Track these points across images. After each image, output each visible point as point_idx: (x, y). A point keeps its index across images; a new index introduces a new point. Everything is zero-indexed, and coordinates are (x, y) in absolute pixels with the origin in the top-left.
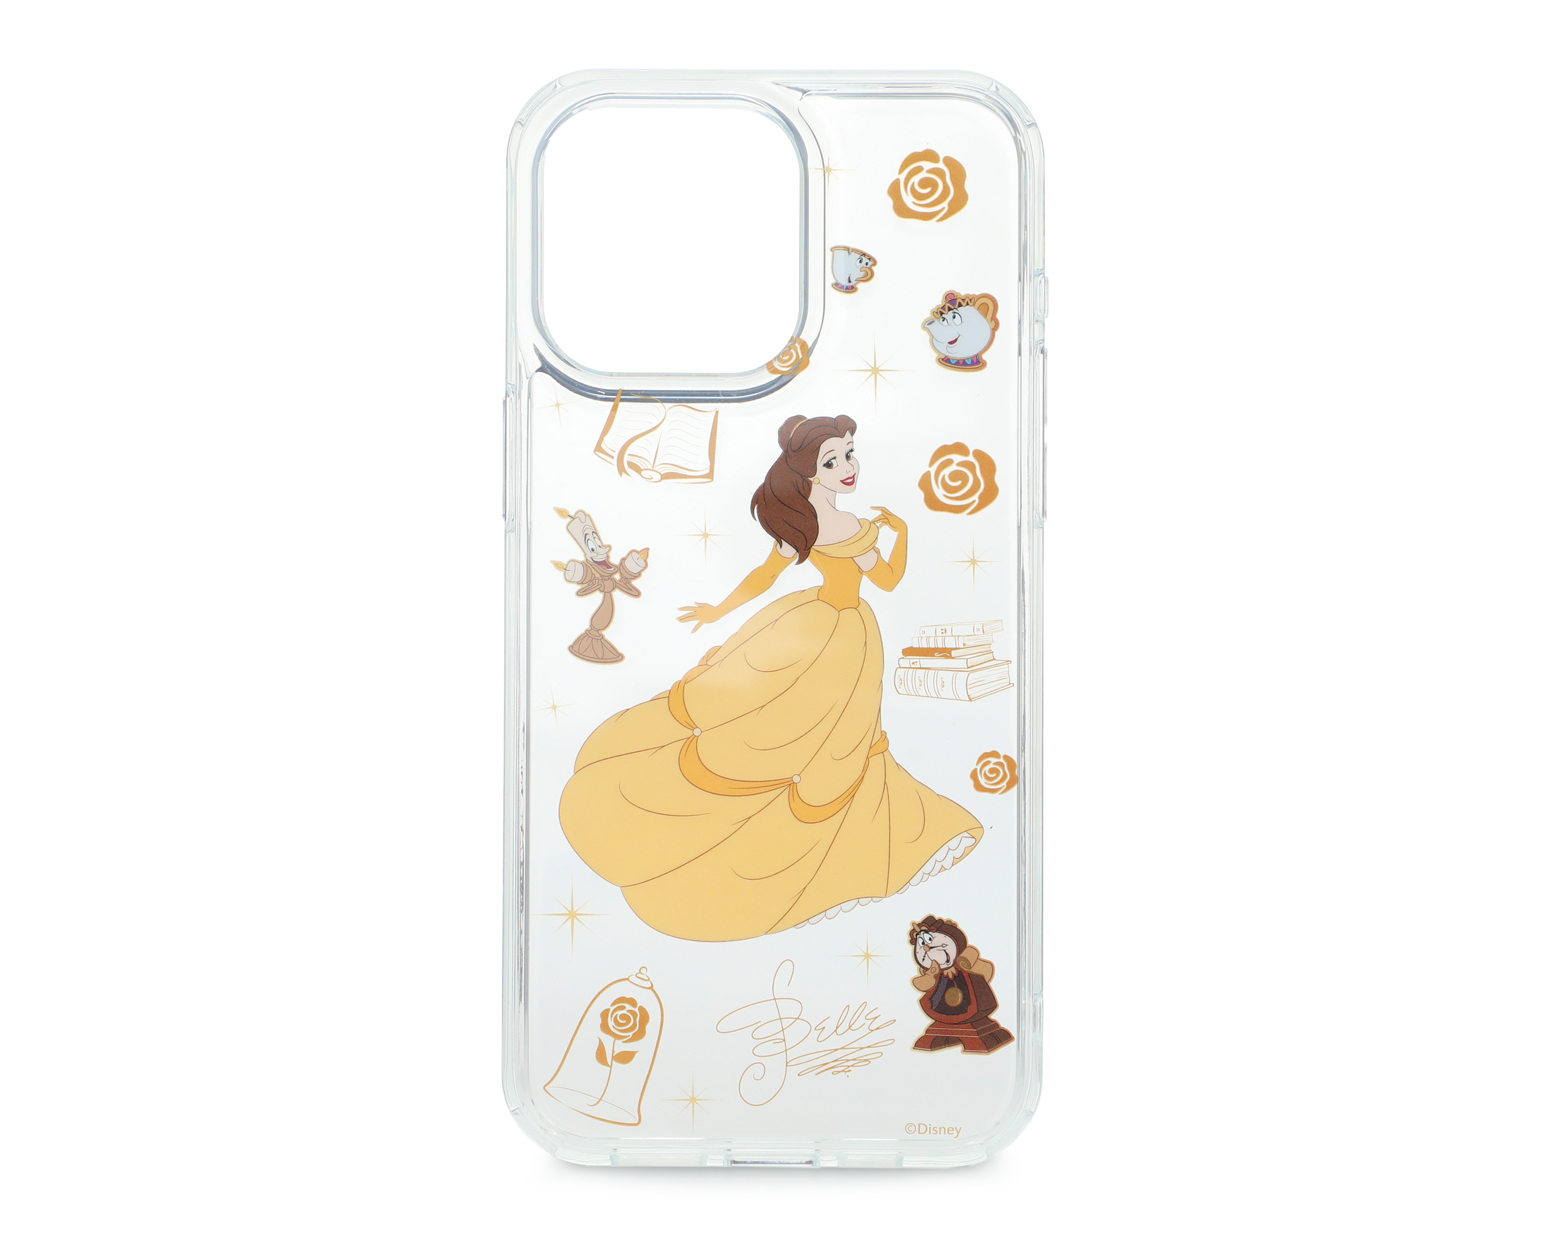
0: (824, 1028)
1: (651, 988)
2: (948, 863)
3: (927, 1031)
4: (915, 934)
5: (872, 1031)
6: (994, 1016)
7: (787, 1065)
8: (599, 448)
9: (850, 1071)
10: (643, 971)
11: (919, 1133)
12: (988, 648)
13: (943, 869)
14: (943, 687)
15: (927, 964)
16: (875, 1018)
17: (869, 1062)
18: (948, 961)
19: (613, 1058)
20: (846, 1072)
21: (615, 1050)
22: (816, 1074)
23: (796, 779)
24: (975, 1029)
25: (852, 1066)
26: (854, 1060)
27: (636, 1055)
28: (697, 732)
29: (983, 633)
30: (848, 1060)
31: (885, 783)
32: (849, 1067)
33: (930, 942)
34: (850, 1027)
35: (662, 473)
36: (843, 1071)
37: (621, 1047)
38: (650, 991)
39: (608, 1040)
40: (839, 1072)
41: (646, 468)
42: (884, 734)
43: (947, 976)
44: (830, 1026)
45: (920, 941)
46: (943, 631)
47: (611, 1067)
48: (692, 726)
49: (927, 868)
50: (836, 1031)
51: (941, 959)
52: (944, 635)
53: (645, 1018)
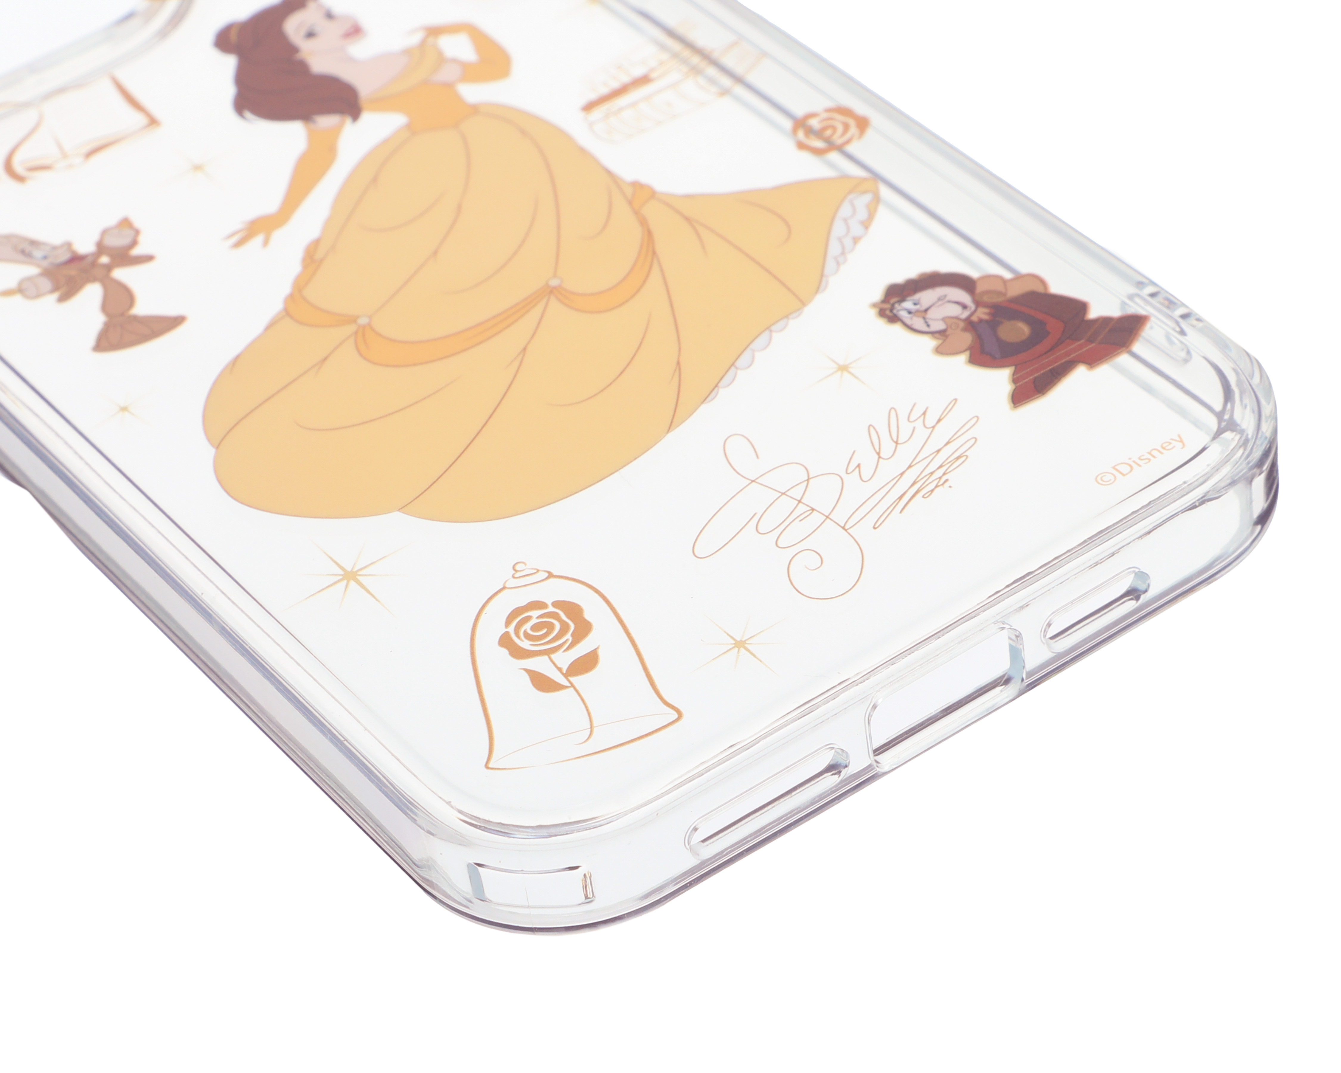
0: (859, 466)
1: (550, 575)
2: (857, 230)
3: (1015, 381)
4: (888, 313)
5: (933, 427)
6: (1093, 313)
7: (846, 530)
9: (946, 481)
10: (517, 568)
13: (856, 240)
14: (672, 106)
15: (940, 326)
16: (924, 414)
17: (965, 457)
18: (965, 307)
19: (566, 675)
20: (942, 484)
21: (559, 666)
22: (901, 512)
23: (554, 282)
24: (1080, 340)
25: (944, 474)
26: (941, 466)
27: (600, 653)
28: (363, 321)
30: (932, 473)
31: (687, 219)
32: (940, 478)
33: (917, 307)
34: (897, 443)
36: (937, 486)
37: (565, 659)
38: (552, 580)
39: (541, 665)
40: (932, 491)
41: (56, 160)
42: (636, 185)
43: (981, 321)
44: (867, 458)
45: (903, 314)
47: (572, 686)
48: (353, 320)
49: (834, 249)
50: (880, 457)
51: (955, 311)
52: (622, 69)
53: (573, 610)
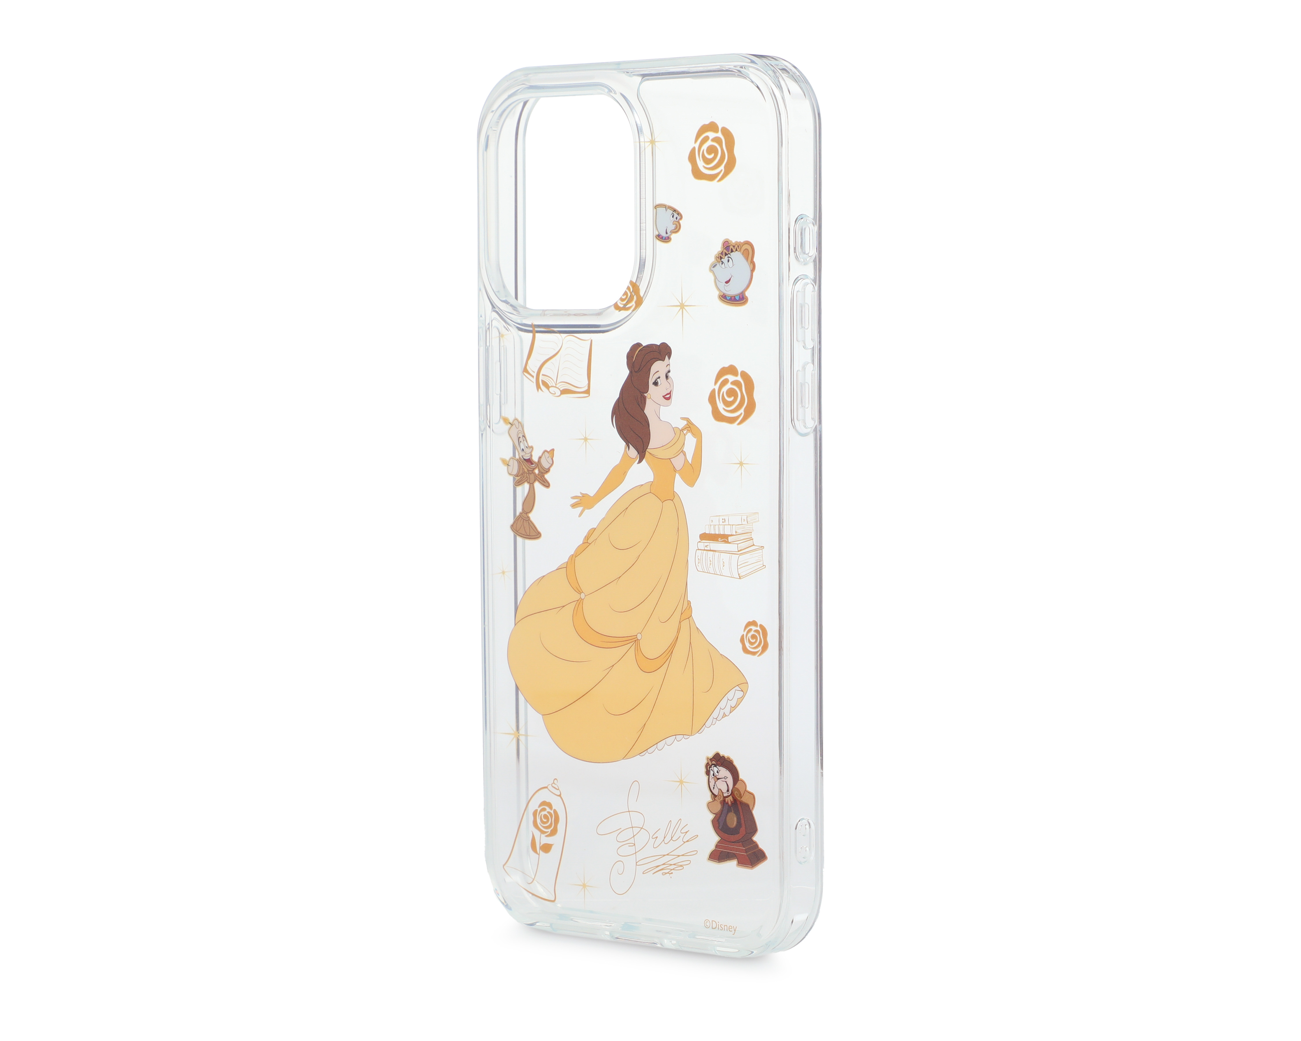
0: (657, 837)
1: (560, 796)
2: (727, 711)
3: (717, 846)
4: (709, 766)
5: (684, 842)
6: (756, 838)
7: (636, 865)
8: (525, 370)
9: (672, 873)
10: (555, 781)
11: (712, 928)
12: (750, 535)
13: (725, 715)
14: (723, 566)
15: (716, 792)
16: (686, 832)
17: (682, 868)
18: (728, 791)
19: (541, 848)
20: (670, 874)
21: (541, 842)
22: (653, 874)
23: (639, 637)
24: (744, 847)
25: (673, 869)
26: (674, 864)
27: (553, 847)
28: (583, 596)
29: (747, 523)
30: (671, 865)
31: (690, 643)
32: (671, 870)
33: (717, 774)
34: (672, 838)
35: (561, 389)
36: (668, 873)
37: (545, 840)
38: (559, 798)
39: (537, 834)
40: (666, 873)
41: (552, 385)
42: (689, 603)
43: (727, 803)
44: (660, 835)
45: (712, 773)
46: (724, 521)
47: (539, 855)
48: (580, 592)
49: (715, 714)
50: (664, 840)
51: (724, 789)
52: (724, 524)
53: (557, 819)
